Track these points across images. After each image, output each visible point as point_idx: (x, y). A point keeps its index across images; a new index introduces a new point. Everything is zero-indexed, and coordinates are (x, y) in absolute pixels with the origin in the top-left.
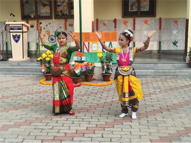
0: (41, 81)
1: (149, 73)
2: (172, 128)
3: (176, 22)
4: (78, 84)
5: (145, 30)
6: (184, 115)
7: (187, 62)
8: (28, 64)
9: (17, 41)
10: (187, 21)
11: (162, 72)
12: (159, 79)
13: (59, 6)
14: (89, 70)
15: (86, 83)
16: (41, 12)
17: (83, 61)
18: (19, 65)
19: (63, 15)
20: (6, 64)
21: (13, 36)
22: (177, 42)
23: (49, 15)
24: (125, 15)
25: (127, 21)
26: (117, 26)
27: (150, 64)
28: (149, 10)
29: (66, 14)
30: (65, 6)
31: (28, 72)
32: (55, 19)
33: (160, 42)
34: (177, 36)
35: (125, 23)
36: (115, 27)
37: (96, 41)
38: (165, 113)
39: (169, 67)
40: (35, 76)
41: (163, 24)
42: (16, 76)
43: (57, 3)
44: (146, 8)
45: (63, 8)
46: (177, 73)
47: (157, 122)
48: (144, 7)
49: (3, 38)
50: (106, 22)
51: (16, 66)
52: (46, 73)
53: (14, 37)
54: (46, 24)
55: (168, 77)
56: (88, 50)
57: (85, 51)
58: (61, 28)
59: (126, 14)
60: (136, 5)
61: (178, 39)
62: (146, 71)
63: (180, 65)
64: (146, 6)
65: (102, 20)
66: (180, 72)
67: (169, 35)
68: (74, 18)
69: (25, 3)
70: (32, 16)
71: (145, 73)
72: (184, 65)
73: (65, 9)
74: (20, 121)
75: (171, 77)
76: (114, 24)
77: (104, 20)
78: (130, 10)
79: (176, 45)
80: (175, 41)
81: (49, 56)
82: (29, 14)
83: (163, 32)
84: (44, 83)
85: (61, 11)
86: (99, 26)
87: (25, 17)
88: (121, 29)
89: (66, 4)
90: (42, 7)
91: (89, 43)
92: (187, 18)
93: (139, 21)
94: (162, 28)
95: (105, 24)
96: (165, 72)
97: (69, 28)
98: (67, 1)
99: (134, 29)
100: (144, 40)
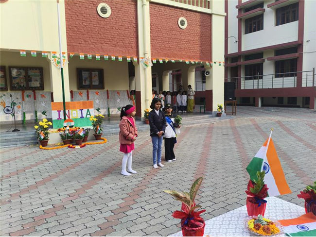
3: (118, 93)
5: (97, 99)
7: (143, 120)
13: (15, 78)
17: (73, 126)
19: (20, 86)
22: (120, 108)
23: (3, 86)
24: (79, 88)
25: (82, 92)
26: (74, 96)
28: (99, 84)
29: (23, 86)
31: (12, 142)
32: (10, 90)
35: (80, 94)
37: (76, 109)
41: (109, 95)
44: (96, 82)
45: (19, 80)
48: (95, 81)
56: (69, 117)
58: (17, 99)
59: (81, 86)
60: (89, 80)
61: (121, 105)
67: (115, 103)
72: (141, 123)
73: (22, 82)
78: (84, 83)
79: (120, 110)
81: (47, 123)
83: (110, 101)
85: (17, 83)
88: (77, 99)
89: (23, 77)
91: (69, 111)
93: (92, 93)
94: (109, 97)
97: (27, 99)
98: (23, 73)
99: (88, 99)
100: (97, 107)
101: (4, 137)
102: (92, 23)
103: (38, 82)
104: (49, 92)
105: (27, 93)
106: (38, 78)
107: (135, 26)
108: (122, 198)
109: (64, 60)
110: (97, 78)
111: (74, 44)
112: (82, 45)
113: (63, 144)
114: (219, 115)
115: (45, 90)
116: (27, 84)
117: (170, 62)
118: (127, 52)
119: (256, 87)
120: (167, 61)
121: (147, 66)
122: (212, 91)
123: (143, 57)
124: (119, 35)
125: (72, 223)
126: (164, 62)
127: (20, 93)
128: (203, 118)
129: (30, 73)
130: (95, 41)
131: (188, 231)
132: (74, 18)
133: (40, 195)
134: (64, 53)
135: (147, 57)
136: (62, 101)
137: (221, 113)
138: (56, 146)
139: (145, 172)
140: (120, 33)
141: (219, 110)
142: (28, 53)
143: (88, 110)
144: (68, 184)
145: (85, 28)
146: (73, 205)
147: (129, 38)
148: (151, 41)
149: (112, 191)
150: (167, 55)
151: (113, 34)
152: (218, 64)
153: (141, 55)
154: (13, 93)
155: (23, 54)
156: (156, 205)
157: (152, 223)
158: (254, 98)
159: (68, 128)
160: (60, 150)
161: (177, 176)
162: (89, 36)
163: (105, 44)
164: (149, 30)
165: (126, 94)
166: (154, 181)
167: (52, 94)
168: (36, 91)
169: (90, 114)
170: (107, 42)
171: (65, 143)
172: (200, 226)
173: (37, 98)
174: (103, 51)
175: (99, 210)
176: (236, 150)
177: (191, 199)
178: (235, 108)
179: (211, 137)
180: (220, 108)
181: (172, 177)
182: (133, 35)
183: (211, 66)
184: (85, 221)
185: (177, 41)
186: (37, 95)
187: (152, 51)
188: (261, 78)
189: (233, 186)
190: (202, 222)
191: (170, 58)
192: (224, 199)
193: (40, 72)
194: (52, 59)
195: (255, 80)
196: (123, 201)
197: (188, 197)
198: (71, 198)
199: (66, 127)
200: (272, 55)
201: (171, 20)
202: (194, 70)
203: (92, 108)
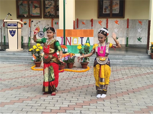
0: (32, 67)
1: (118, 63)
2: (136, 107)
3: (140, 22)
4: (62, 70)
5: (115, 28)
6: (146, 96)
7: (149, 54)
8: (22, 54)
9: (13, 35)
10: (149, 22)
11: (129, 62)
12: (126, 68)
13: (47, 8)
14: (71, 59)
15: (68, 70)
16: (33, 13)
17: (66, 52)
18: (14, 54)
19: (50, 15)
20: (4, 54)
21: (10, 31)
22: (141, 38)
23: (39, 15)
24: (99, 16)
25: (101, 21)
27: (119, 56)
28: (119, 13)
29: (53, 14)
31: (21, 60)
32: (44, 18)
33: (127, 38)
34: (141, 33)
35: (100, 23)
36: (92, 26)
37: (77, 37)
38: (131, 95)
39: (134, 58)
40: (27, 63)
41: (130, 24)
42: (12, 63)
43: (46, 6)
45: (50, 10)
46: (141, 63)
47: (125, 102)
48: (115, 10)
49: (1, 33)
50: (84, 22)
51: (12, 55)
52: (36, 61)
54: (36, 22)
55: (134, 66)
56: (70, 44)
57: (68, 44)
59: (101, 15)
60: (109, 9)
61: (142, 36)
62: (116, 60)
63: (143, 57)
64: (117, 10)
65: (82, 20)
66: (143, 62)
67: (135, 33)
68: (59, 18)
69: (20, 5)
70: (26, 16)
71: (115, 62)
72: (147, 56)
73: (52, 11)
74: (15, 99)
75: (136, 66)
76: (91, 23)
77: (83, 20)
78: (104, 12)
79: (140, 41)
80: (140, 37)
81: (39, 47)
82: (23, 14)
83: (130, 30)
84: (34, 69)
85: (49, 12)
86: (79, 25)
87: (20, 17)
88: (97, 27)
89: (53, 7)
90: (34, 9)
91: (71, 38)
92: (149, 20)
94: (129, 27)
95: (83, 23)
96: (131, 62)
98: (53, 4)
99: (107, 27)
110: (118, 7)
127: (50, 21)
143: (88, 38)
169: (89, 43)
203: (92, 36)
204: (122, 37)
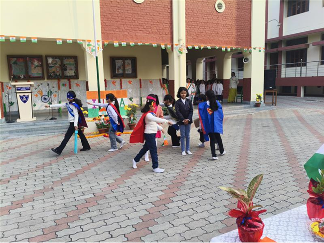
3: (151, 82)
5: (129, 88)
9: (25, 102)
13: (51, 67)
16: (32, 73)
19: (56, 75)
21: (20, 96)
23: (41, 75)
24: (113, 77)
25: (115, 81)
26: (107, 85)
28: (132, 72)
29: (59, 75)
30: (58, 67)
32: (47, 79)
35: (114, 83)
41: (142, 84)
43: (49, 64)
44: (129, 71)
45: (55, 69)
48: (128, 70)
53: (21, 98)
54: (38, 85)
58: (54, 87)
59: (114, 75)
60: (122, 69)
67: (147, 92)
69: (13, 64)
70: (22, 77)
73: (58, 71)
78: (117, 72)
82: (18, 75)
83: (143, 90)
85: (53, 72)
88: (111, 88)
90: (33, 68)
93: (125, 81)
94: (142, 86)
97: (62, 88)
98: (59, 63)
99: (121, 88)
100: (129, 96)
101: (43, 125)
102: (126, 9)
103: (73, 71)
104: (84, 81)
105: (63, 81)
106: (73, 67)
107: (169, 11)
108: (162, 189)
109: (98, 48)
110: (131, 67)
111: (108, 32)
112: (116, 32)
113: (98, 132)
114: (257, 105)
115: (80, 79)
116: (63, 73)
117: (205, 49)
118: (161, 38)
119: (298, 76)
120: (202, 48)
121: (181, 53)
122: (250, 79)
123: (177, 43)
124: (154, 21)
125: (114, 213)
126: (200, 48)
127: (56, 82)
128: (241, 109)
129: (66, 62)
130: (129, 29)
131: (246, 231)
132: (108, 5)
133: (81, 184)
134: (98, 41)
135: (181, 44)
136: (97, 90)
137: (260, 104)
138: (92, 134)
139: (183, 164)
140: (154, 20)
141: (258, 100)
142: (64, 42)
143: (122, 99)
144: (107, 173)
145: (119, 15)
146: (113, 195)
147: (164, 24)
148: (186, 27)
149: (151, 183)
150: (202, 41)
151: (147, 20)
152: (257, 50)
153: (175, 41)
154: (49, 82)
155: (59, 42)
156: (197, 199)
157: (195, 217)
158: (296, 88)
159: (103, 117)
160: (96, 138)
161: (217, 169)
162: (123, 23)
163: (138, 31)
164: (184, 15)
165: (159, 83)
166: (192, 173)
167: (87, 83)
168: (72, 80)
169: (124, 104)
170: (141, 29)
171: (101, 132)
172: (259, 227)
173: (72, 87)
174: (137, 39)
175: (139, 201)
176: (279, 144)
177: (249, 197)
178: (276, 97)
179: (250, 129)
180: (260, 97)
181: (212, 171)
182: (167, 21)
183: (250, 53)
184: (127, 211)
185: (214, 26)
186: (71, 84)
187: (186, 38)
188: (305, 65)
189: (279, 182)
190: (261, 222)
191: (206, 44)
192: (271, 196)
193: (75, 61)
194: (87, 47)
195: (297, 68)
196: (163, 193)
197: (246, 195)
198: (110, 188)
199: (101, 116)
200: (319, 40)
201: (208, 3)
202: (231, 57)
203: (126, 97)
204: (136, 97)
